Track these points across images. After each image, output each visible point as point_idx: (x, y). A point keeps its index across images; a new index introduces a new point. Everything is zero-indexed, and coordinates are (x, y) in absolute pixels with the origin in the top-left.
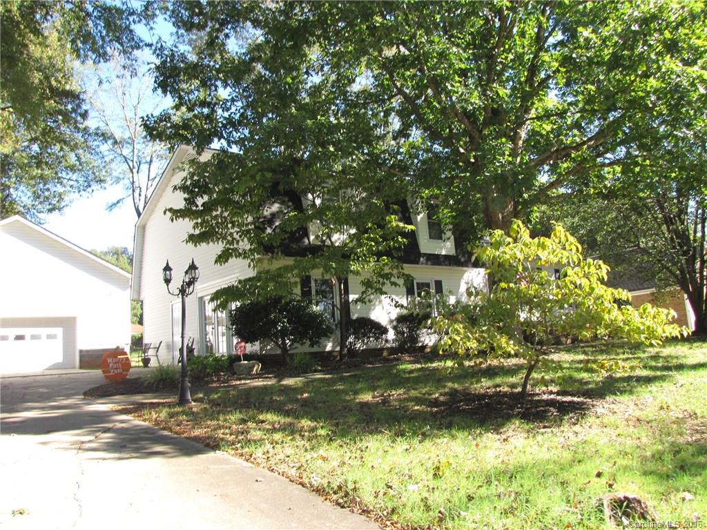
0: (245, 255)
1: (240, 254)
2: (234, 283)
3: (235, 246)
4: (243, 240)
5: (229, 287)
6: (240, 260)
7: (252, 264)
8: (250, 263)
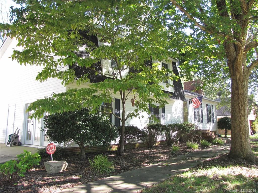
0: (60, 75)
1: (57, 75)
2: (50, 96)
3: (54, 68)
4: (60, 64)
5: (46, 100)
6: (56, 79)
7: (65, 82)
8: (63, 81)
